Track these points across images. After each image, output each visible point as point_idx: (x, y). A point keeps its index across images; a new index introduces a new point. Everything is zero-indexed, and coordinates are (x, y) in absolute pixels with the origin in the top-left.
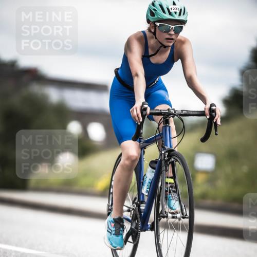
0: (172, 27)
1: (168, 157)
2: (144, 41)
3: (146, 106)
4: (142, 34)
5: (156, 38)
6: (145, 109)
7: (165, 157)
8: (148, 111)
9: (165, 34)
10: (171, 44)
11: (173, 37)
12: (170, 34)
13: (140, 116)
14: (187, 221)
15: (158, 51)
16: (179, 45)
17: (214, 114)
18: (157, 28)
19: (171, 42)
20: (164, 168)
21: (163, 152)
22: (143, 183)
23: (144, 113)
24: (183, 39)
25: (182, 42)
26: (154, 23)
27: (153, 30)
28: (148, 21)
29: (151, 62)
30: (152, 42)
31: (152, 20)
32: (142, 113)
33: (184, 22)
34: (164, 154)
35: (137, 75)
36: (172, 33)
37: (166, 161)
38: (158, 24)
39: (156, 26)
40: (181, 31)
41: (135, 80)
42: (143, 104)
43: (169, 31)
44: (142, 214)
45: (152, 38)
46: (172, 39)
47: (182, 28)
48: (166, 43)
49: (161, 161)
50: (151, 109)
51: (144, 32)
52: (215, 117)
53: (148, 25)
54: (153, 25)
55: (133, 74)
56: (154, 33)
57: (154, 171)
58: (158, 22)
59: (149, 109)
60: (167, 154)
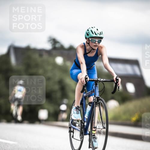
0: (96, 40)
1: (97, 100)
2: (84, 47)
3: (87, 77)
4: (83, 44)
5: (90, 46)
6: (87, 78)
7: (95, 100)
8: (88, 79)
9: (94, 43)
10: (96, 48)
11: (97, 45)
12: (96, 44)
13: (85, 81)
14: (105, 130)
15: (90, 51)
16: (100, 48)
17: (118, 81)
18: (90, 41)
19: (96, 47)
20: (95, 106)
21: (95, 98)
22: (85, 113)
23: (86, 80)
24: (102, 46)
25: (102, 47)
26: (88, 38)
27: (88, 42)
28: (86, 38)
29: (88, 56)
30: (88, 48)
31: (88, 37)
32: (85, 80)
33: (102, 38)
34: (95, 99)
35: (82, 63)
36: (97, 43)
37: (96, 102)
38: (90, 39)
39: (89, 40)
40: (101, 42)
41: (81, 66)
42: (86, 76)
43: (95, 42)
44: (85, 127)
45: (88, 46)
46: (97, 46)
47: (101, 40)
48: (94, 48)
49: (94, 102)
50: (89, 78)
51: (84, 43)
52: (118, 82)
53: (86, 40)
54: (88, 40)
55: (80, 63)
56: (89, 44)
57: (91, 107)
58: (90, 38)
59: (88, 78)
60: (96, 99)
